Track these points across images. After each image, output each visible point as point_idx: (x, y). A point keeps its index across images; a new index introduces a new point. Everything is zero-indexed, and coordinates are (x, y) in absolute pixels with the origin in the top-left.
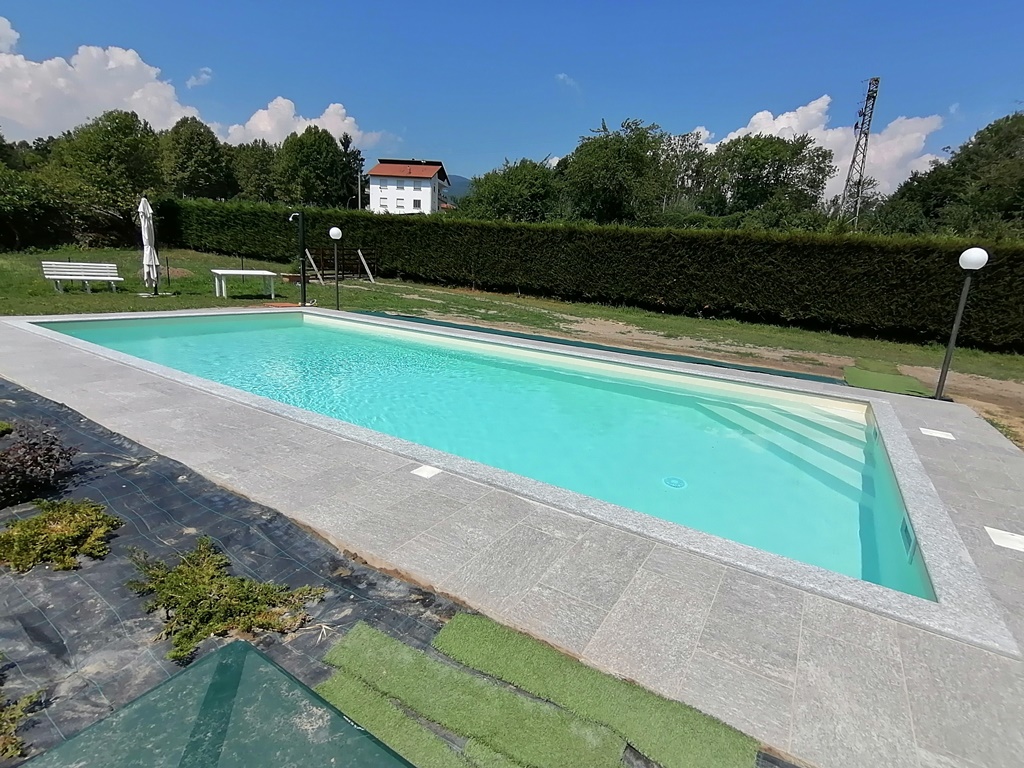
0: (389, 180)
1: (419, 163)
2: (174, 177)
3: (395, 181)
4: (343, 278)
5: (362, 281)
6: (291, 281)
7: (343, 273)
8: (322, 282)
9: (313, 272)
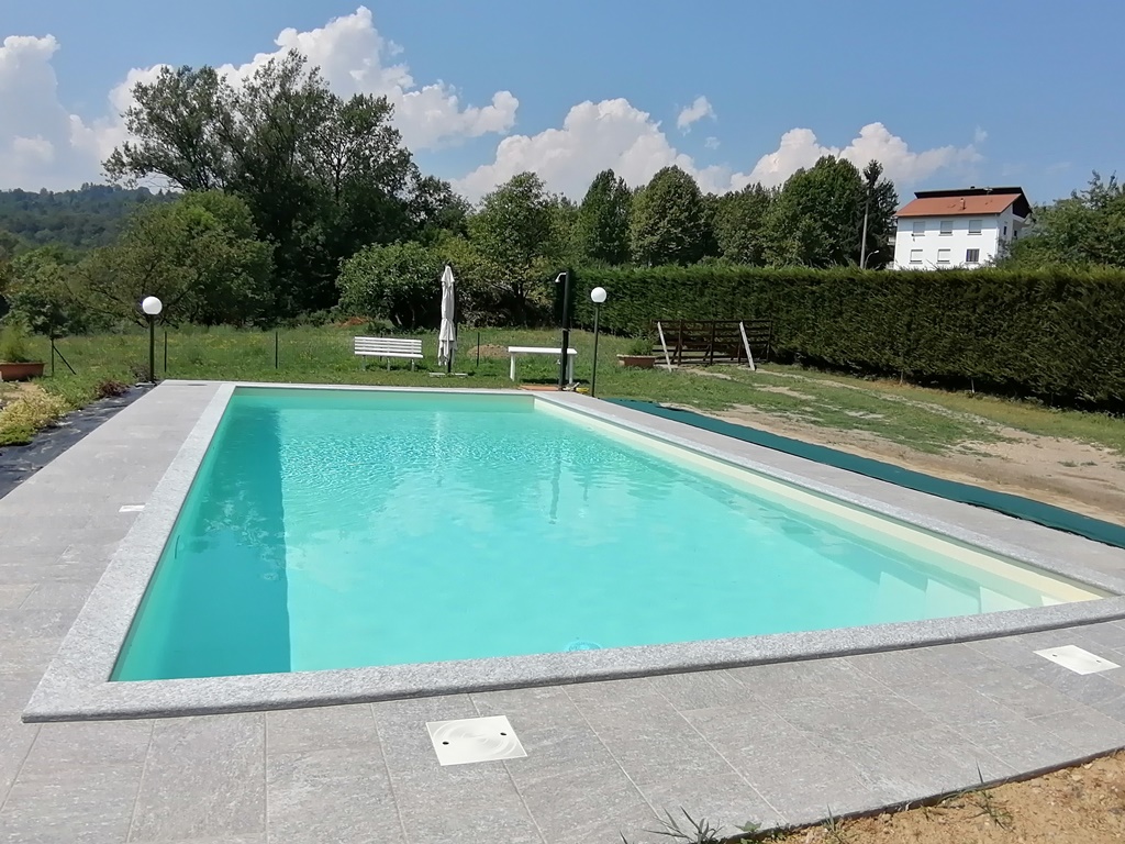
0: (928, 222)
1: (981, 192)
2: (641, 242)
3: (938, 222)
4: (711, 363)
5: (739, 368)
6: (626, 364)
7: (712, 357)
8: (669, 367)
9: (661, 354)
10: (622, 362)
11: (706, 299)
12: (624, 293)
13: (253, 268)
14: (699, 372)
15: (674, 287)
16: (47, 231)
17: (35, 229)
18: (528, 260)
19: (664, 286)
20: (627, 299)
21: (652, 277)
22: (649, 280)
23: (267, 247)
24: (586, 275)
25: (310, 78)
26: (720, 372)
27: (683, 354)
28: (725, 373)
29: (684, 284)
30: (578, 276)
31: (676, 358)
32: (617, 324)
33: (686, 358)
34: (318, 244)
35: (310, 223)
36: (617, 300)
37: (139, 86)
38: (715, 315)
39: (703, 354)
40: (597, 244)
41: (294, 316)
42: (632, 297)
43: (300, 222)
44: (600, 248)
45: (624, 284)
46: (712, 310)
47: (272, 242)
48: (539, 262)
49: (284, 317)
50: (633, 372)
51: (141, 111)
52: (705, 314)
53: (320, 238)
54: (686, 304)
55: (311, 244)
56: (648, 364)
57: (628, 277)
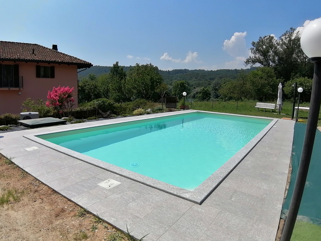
25: (297, 34)
37: (253, 42)
51: (254, 48)
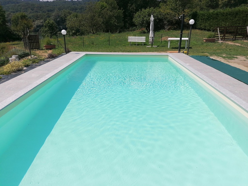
4: (235, 40)
5: (245, 41)
6: (206, 41)
7: (236, 38)
8: (220, 41)
9: (218, 38)
10: (205, 41)
11: (237, 19)
12: (211, 18)
13: (117, 17)
14: (230, 43)
15: (227, 15)
16: (79, 10)
17: (76, 9)
18: (183, 10)
19: (223, 15)
20: (212, 20)
21: (220, 13)
22: (219, 14)
23: (121, 11)
24: (200, 13)
26: (237, 43)
27: (226, 37)
28: (239, 43)
29: (230, 14)
30: (198, 14)
31: (223, 38)
32: (208, 27)
33: (226, 38)
34: (134, 10)
35: (132, 4)
36: (209, 20)
38: (239, 24)
39: (233, 37)
40: (209, 3)
41: (129, 29)
42: (213, 19)
43: (130, 4)
44: (210, 5)
45: (211, 16)
46: (238, 22)
47: (122, 10)
48: (186, 10)
49: (126, 29)
50: (208, 44)
52: (236, 24)
53: (134, 8)
54: (230, 21)
55: (132, 10)
56: (213, 41)
57: (213, 13)
